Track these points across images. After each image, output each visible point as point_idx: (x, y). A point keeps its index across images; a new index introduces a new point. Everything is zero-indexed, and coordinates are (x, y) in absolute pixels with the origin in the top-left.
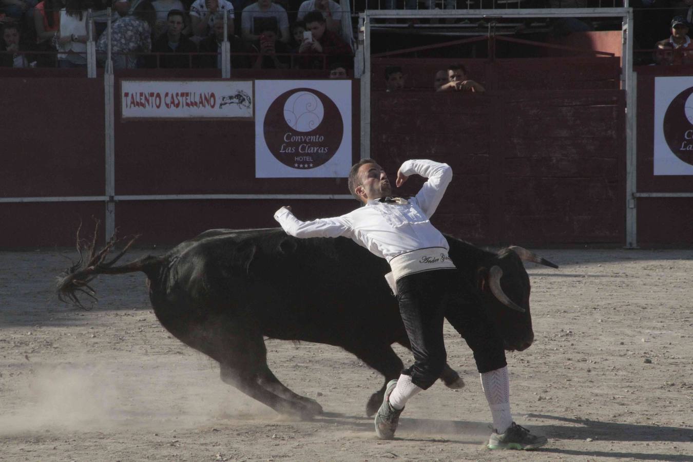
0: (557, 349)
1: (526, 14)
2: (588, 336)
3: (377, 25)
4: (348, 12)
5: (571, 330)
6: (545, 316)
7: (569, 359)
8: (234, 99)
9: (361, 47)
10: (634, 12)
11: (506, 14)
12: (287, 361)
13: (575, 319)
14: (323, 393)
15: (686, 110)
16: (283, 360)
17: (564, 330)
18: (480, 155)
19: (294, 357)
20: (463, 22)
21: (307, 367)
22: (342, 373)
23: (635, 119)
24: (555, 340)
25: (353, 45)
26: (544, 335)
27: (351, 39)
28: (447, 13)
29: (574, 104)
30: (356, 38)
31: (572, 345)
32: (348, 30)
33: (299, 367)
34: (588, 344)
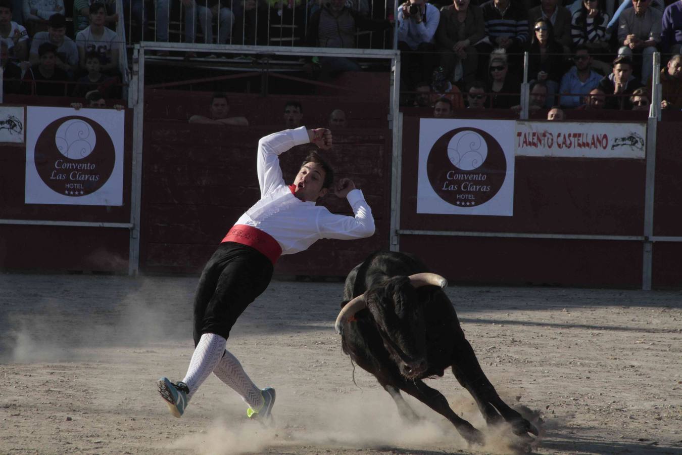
0: (310, 379)
1: (298, 52)
2: (341, 367)
3: (153, 57)
4: (123, 42)
5: (325, 361)
6: (302, 347)
7: (320, 389)
8: (6, 125)
9: (135, 78)
10: (401, 54)
11: (278, 51)
12: (40, 385)
13: (331, 350)
14: (72, 418)
15: (448, 150)
16: (36, 384)
17: (319, 361)
18: (250, 188)
19: (47, 382)
20: (239, 58)
21: (59, 392)
22: (95, 398)
23: (400, 158)
24: (309, 370)
25: (128, 75)
26: (299, 366)
27: (126, 69)
28: (220, 48)
29: (342, 141)
30: (131, 68)
31: (326, 375)
32: (123, 61)
33: (52, 391)
34: (340, 374)
